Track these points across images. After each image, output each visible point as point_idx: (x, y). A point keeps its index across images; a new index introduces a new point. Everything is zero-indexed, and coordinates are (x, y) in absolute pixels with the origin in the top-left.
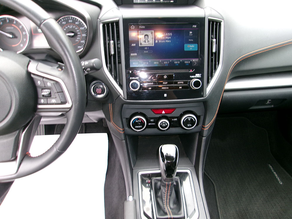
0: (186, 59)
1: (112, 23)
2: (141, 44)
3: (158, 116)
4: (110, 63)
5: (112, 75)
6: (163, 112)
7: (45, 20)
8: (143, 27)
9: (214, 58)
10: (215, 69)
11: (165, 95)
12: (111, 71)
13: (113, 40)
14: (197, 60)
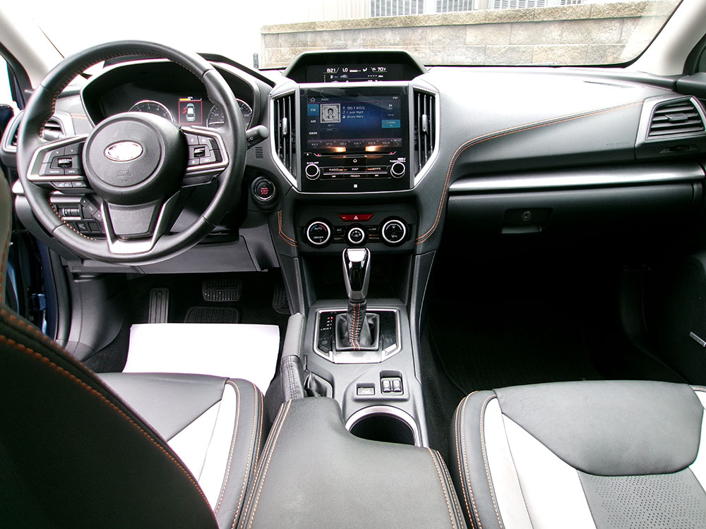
0: (385, 139)
1: (286, 97)
2: (323, 120)
3: (348, 224)
4: (282, 145)
5: (283, 162)
6: (356, 218)
7: (208, 70)
8: (327, 99)
9: (426, 140)
10: (429, 156)
11: (356, 186)
12: (282, 159)
13: (287, 116)
14: (400, 140)
